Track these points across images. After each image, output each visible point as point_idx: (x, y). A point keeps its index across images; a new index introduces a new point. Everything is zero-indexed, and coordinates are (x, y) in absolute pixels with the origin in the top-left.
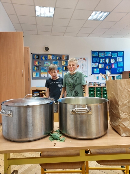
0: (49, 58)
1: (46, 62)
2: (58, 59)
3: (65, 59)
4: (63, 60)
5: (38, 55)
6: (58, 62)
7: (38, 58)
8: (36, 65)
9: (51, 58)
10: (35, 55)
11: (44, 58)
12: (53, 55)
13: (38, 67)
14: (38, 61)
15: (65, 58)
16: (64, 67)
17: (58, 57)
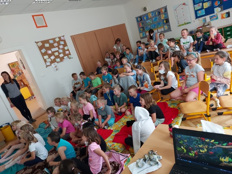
0: (149, 16)
1: (148, 21)
2: (157, 14)
4: (162, 14)
5: (140, 17)
6: (158, 17)
7: (141, 20)
8: (141, 26)
9: (151, 15)
11: (145, 18)
12: (152, 12)
13: (143, 28)
14: (142, 23)
15: (163, 11)
16: (164, 20)
17: (157, 13)
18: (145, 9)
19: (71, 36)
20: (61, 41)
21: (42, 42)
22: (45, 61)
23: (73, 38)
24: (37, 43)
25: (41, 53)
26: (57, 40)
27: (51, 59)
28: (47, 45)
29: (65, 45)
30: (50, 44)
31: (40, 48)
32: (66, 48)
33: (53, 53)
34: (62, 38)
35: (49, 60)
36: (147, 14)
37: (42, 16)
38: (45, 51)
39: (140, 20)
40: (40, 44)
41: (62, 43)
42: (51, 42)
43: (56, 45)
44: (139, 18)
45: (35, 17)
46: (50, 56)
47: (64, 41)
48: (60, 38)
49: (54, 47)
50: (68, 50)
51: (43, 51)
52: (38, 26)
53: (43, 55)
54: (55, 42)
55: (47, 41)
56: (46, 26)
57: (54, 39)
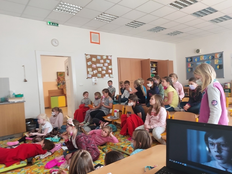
0: (201, 58)
1: (198, 63)
2: (210, 58)
3: (218, 57)
5: (191, 58)
6: (211, 61)
8: (190, 67)
9: (203, 58)
10: (189, 58)
11: (196, 60)
12: (205, 55)
13: (191, 69)
14: (191, 63)
16: (217, 65)
18: (198, 51)
19: (118, 58)
20: (107, 60)
21: (91, 55)
22: (88, 72)
23: (119, 60)
24: (87, 55)
25: (87, 64)
26: (105, 57)
27: (93, 73)
28: (94, 59)
29: (110, 64)
30: (97, 59)
31: (88, 60)
32: (110, 67)
33: (97, 68)
34: (109, 57)
35: (92, 73)
36: (200, 56)
37: (98, 34)
38: (91, 64)
39: (190, 60)
40: (89, 57)
41: (108, 61)
42: (99, 57)
43: (102, 61)
44: (189, 59)
45: (92, 34)
46: (93, 69)
47: (111, 60)
48: (107, 56)
49: (100, 63)
50: (111, 69)
51: (89, 63)
52: (92, 41)
53: (88, 67)
54: (102, 59)
55: (95, 56)
56: (99, 43)
57: (102, 56)
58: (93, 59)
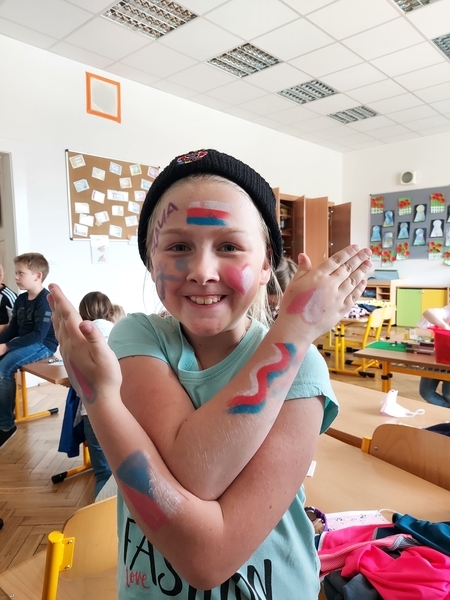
18: (408, 177)
20: (144, 180)
21: (87, 158)
22: (76, 218)
24: (72, 154)
25: (73, 189)
26: (134, 171)
27: (95, 220)
28: (99, 174)
30: (109, 175)
31: (75, 174)
33: (108, 205)
34: (153, 172)
35: (88, 221)
37: (115, 87)
38: (88, 188)
40: (79, 163)
41: (147, 185)
42: (115, 169)
43: (126, 183)
45: (92, 80)
46: (95, 208)
48: (144, 169)
49: (118, 188)
53: (77, 197)
54: (126, 173)
55: (104, 163)
56: (118, 119)
57: (126, 166)
58: (95, 170)
